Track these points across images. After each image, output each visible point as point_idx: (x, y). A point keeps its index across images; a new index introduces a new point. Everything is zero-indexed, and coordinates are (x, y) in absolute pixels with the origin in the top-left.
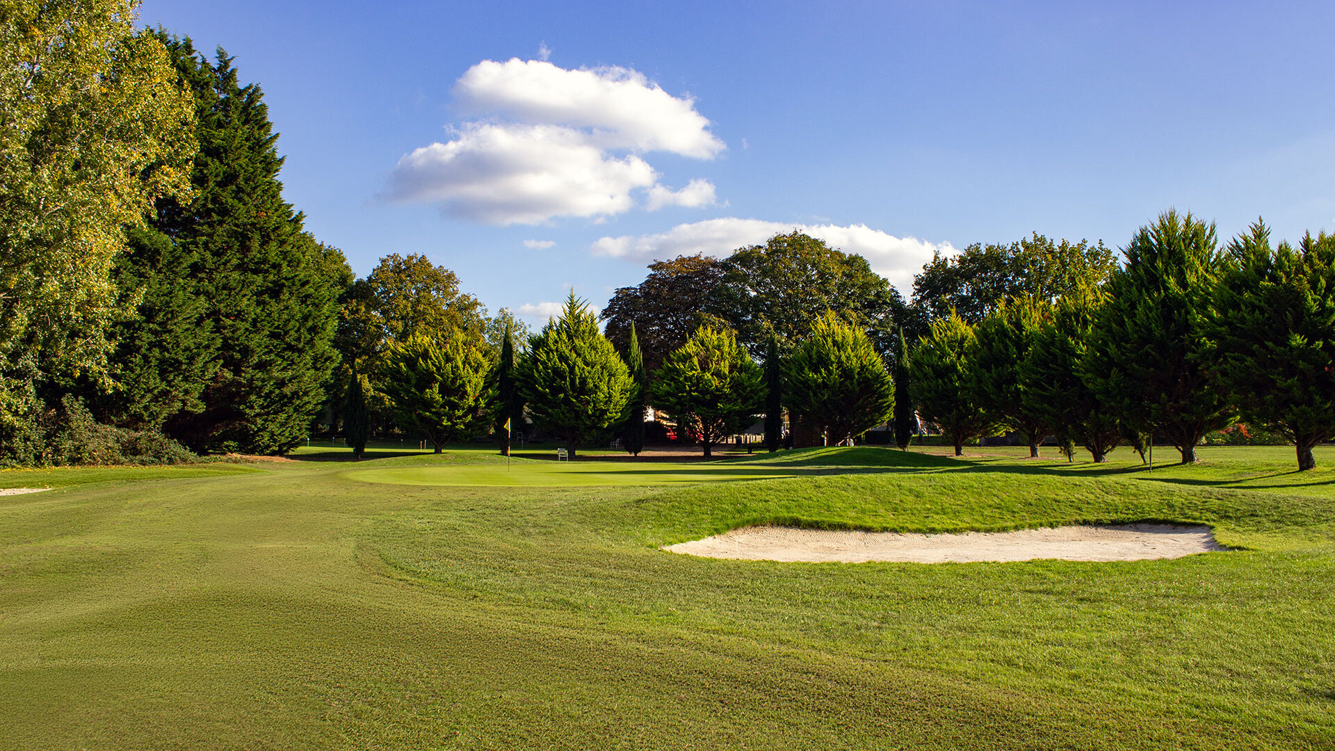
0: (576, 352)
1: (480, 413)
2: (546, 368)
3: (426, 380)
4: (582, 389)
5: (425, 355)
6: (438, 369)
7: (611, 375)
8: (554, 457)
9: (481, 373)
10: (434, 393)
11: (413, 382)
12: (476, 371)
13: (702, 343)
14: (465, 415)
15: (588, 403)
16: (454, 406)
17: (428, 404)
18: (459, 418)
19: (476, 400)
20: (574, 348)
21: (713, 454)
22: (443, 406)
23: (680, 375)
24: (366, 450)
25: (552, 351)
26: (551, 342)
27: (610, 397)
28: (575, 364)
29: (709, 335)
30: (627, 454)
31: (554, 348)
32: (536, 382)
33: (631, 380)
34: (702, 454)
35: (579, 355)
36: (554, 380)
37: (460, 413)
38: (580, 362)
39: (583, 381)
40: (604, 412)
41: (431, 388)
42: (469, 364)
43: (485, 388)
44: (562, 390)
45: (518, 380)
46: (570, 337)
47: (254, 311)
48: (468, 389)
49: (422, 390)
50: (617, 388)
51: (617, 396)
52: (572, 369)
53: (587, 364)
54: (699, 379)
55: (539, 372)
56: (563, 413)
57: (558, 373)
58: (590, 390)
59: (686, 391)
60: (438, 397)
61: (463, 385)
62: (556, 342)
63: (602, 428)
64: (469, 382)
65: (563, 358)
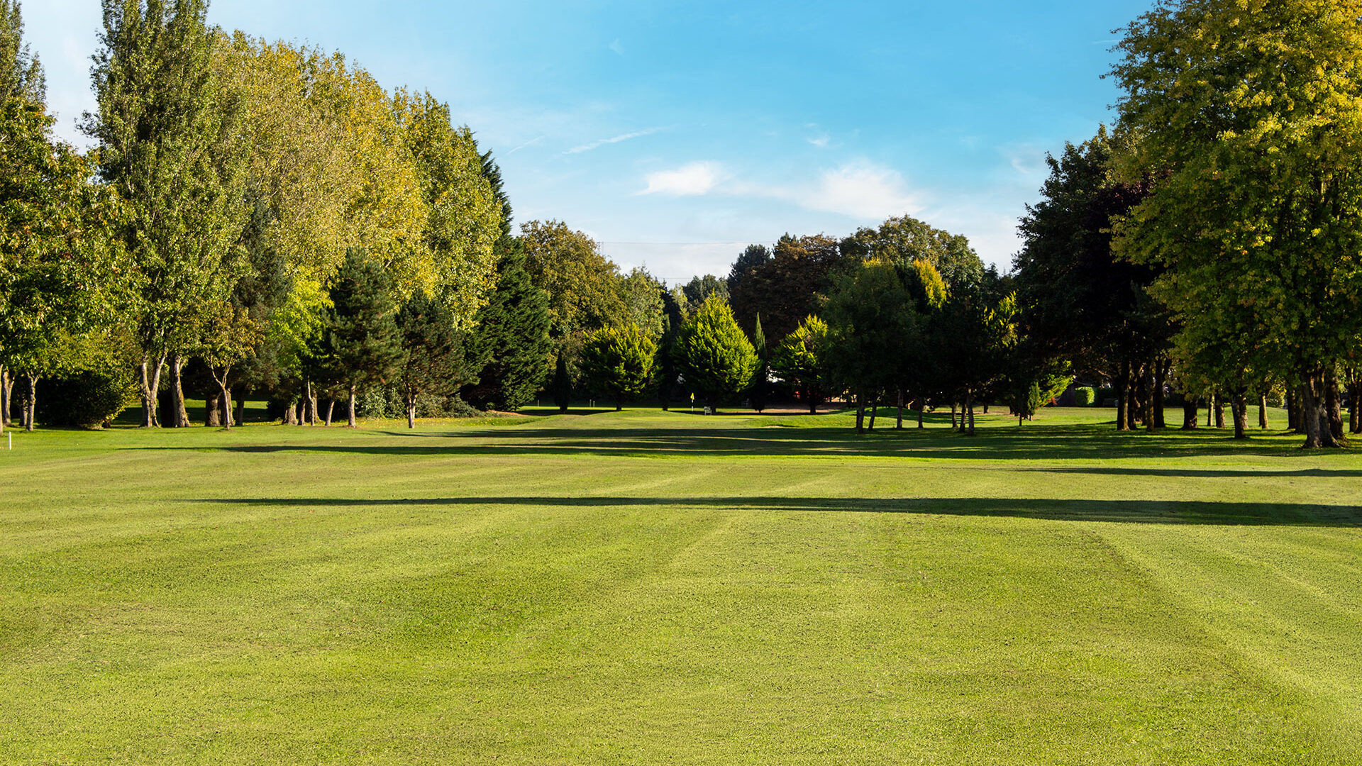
0: (717, 339)
1: (650, 382)
2: (696, 350)
3: (616, 360)
4: (722, 365)
5: (613, 342)
6: (624, 352)
7: (742, 355)
8: (702, 413)
9: (651, 354)
10: (621, 369)
11: (606, 361)
12: (648, 353)
13: (810, 329)
14: (641, 384)
15: (726, 375)
16: (633, 378)
17: (616, 376)
18: (637, 385)
19: (648, 373)
20: (715, 336)
21: (817, 411)
22: (626, 377)
23: (791, 355)
24: (569, 408)
25: (700, 338)
26: (699, 331)
27: (741, 370)
28: (716, 347)
29: (815, 322)
30: (754, 411)
31: (701, 336)
32: (689, 360)
33: (757, 357)
34: (809, 411)
35: (719, 341)
36: (702, 359)
37: (637, 382)
38: (720, 347)
39: (722, 360)
40: (737, 381)
41: (619, 366)
42: (643, 348)
43: (654, 364)
44: (708, 366)
45: (677, 359)
46: (713, 327)
47: (505, 316)
48: (644, 366)
49: (612, 366)
50: (746, 364)
51: (746, 370)
52: (714, 351)
53: (725, 347)
54: (805, 357)
55: (691, 354)
56: (708, 382)
57: (704, 353)
58: (727, 366)
59: (795, 366)
60: (623, 372)
61: (640, 363)
62: (703, 331)
63: (735, 392)
64: (644, 361)
65: (708, 344)
